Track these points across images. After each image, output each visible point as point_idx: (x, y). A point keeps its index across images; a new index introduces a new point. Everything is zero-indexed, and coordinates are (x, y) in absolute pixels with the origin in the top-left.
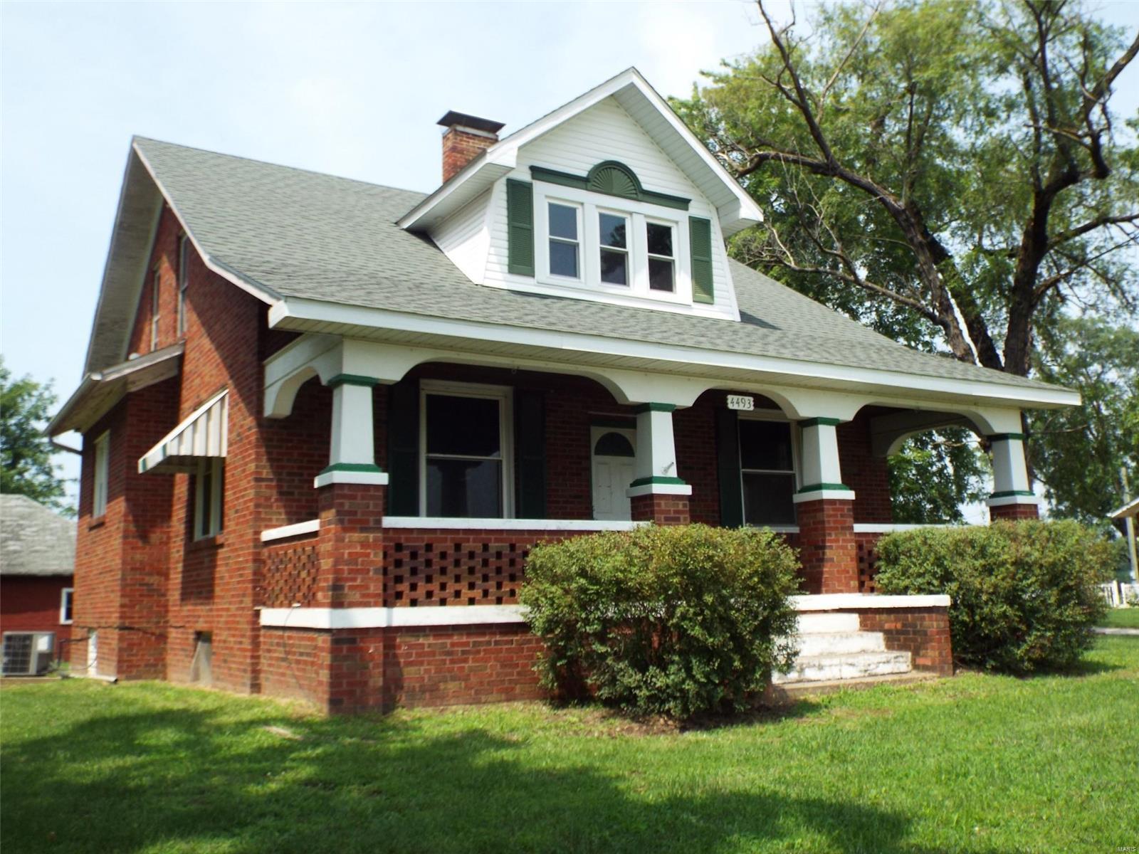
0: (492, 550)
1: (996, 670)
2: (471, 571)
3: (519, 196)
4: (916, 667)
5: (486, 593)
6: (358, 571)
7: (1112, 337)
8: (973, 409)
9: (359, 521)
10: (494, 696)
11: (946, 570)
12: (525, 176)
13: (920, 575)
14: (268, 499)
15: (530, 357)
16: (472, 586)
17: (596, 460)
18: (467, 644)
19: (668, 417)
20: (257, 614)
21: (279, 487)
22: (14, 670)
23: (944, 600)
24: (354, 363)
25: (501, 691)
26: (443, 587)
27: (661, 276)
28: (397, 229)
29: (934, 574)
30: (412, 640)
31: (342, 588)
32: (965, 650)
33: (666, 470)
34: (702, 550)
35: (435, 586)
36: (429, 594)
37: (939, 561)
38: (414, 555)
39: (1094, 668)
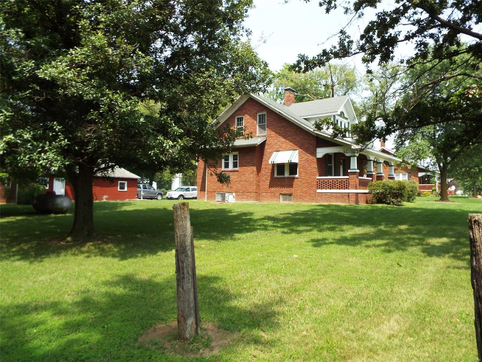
3: (334, 118)
20: (315, 190)
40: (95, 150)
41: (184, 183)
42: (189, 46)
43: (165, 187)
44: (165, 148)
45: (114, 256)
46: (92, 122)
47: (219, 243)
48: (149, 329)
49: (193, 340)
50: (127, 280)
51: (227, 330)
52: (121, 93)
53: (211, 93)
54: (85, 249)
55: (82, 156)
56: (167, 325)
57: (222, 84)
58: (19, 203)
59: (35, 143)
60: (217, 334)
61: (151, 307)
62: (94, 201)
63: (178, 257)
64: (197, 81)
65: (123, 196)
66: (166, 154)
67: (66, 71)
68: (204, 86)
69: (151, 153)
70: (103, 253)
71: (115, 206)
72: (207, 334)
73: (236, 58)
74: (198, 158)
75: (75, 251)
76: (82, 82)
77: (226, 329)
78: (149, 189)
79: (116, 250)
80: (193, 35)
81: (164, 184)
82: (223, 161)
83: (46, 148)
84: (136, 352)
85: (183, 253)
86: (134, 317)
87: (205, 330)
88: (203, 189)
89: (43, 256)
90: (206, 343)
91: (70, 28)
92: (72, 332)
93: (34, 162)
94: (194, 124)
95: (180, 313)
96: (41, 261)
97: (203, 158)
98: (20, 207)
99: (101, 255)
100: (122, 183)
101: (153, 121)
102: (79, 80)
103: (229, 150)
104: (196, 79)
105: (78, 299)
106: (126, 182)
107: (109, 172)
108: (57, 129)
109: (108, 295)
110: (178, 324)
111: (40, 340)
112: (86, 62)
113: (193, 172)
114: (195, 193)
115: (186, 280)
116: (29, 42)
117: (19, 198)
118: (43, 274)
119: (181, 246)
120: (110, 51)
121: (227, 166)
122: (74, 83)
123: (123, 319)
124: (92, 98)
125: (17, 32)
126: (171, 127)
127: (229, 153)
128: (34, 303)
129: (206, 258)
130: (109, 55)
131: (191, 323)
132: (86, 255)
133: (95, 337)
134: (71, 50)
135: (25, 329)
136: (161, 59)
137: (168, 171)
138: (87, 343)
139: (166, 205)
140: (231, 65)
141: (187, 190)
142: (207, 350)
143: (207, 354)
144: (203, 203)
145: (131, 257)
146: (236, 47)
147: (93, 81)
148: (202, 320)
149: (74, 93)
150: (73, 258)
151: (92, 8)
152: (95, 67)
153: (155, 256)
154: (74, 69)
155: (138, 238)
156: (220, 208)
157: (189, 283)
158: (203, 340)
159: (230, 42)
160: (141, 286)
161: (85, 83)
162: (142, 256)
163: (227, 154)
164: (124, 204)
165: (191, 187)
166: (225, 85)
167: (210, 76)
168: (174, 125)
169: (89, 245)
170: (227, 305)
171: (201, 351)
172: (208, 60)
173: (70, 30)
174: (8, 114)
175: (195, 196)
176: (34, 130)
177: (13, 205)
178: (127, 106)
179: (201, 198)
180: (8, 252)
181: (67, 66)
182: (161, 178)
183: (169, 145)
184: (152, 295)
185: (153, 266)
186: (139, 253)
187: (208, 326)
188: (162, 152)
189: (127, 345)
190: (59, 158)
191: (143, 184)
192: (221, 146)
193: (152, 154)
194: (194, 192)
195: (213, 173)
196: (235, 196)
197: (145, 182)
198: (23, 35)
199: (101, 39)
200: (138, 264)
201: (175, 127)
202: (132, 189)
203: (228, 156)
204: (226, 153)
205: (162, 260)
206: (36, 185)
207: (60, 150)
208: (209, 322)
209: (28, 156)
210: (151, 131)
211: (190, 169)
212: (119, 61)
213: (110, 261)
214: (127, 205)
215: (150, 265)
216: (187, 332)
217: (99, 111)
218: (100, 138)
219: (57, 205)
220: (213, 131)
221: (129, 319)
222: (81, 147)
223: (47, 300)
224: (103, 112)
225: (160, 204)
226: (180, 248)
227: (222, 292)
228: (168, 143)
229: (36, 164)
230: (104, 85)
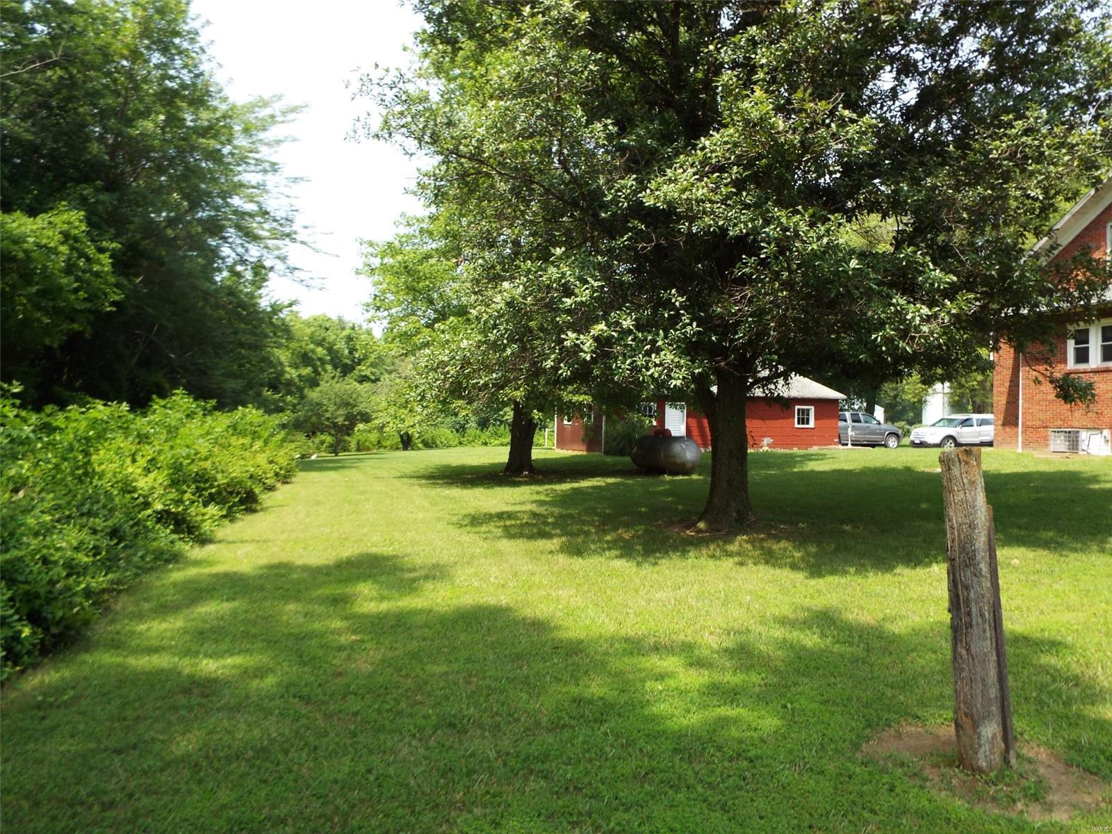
40: (750, 338)
41: (957, 406)
42: (966, 65)
43: (905, 417)
44: (910, 323)
45: (794, 567)
46: (744, 280)
47: (1062, 559)
48: (883, 730)
49: (996, 777)
50: (825, 620)
51: (1091, 773)
52: (806, 210)
53: (1032, 174)
54: (733, 547)
55: (724, 353)
56: (926, 731)
57: (1062, 145)
58: (607, 453)
59: (640, 335)
60: (1063, 777)
61: (886, 685)
62: (750, 451)
63: (954, 575)
64: (992, 150)
65: (807, 439)
66: (913, 338)
67: (693, 185)
68: (1012, 157)
69: (876, 338)
70: (770, 558)
71: (790, 460)
72: (1035, 772)
73: (1104, 70)
74: (996, 341)
75: (714, 550)
76: (723, 202)
77: (1088, 770)
78: (866, 422)
79: (798, 555)
80: (975, 37)
81: (904, 411)
82: (1071, 345)
83: (660, 343)
84: (858, 770)
85: (966, 566)
86: (849, 699)
87: (1030, 761)
88: (1010, 419)
89: (658, 555)
90: (1032, 791)
91: (695, 93)
92: (725, 704)
93: (640, 371)
94: (985, 258)
95: (962, 706)
96: (656, 564)
97: (1010, 340)
98: (609, 459)
99: (767, 562)
100: (803, 410)
101: (878, 263)
102: (717, 198)
103: (1090, 316)
104: (989, 144)
105: (729, 643)
106: (812, 409)
107: (779, 386)
108: (677, 304)
109: (788, 645)
110: (957, 731)
111: (671, 705)
112: (733, 157)
113: (980, 378)
114: (988, 432)
115: (975, 630)
116: (625, 141)
117: (606, 442)
118: (661, 588)
119: (963, 549)
120: (780, 124)
121: (1082, 356)
122: (709, 205)
123: (825, 697)
124: (744, 231)
125: (605, 126)
126: (924, 272)
127: (1089, 322)
128: (652, 641)
129: (1026, 591)
130: (778, 133)
131: (990, 735)
132: (737, 559)
133: (770, 722)
134: (702, 139)
135: (643, 681)
136: (894, 113)
137: (916, 377)
138: (756, 729)
139: (910, 459)
140: (1090, 89)
141: (966, 423)
142: (1035, 808)
143: (1036, 817)
144: (1013, 456)
145: (833, 572)
146: (1101, 37)
147: (744, 194)
148: (1019, 736)
149: (710, 226)
150: (711, 563)
151: (740, 41)
152: (750, 164)
153: (888, 576)
154: (708, 178)
155: (844, 532)
156: (1063, 469)
157: (985, 639)
158: (1024, 783)
159: (1081, 30)
160: (860, 637)
161: (729, 202)
162: (858, 572)
163: (1082, 326)
164: (808, 458)
165: (975, 417)
166: (1074, 146)
167: (1027, 132)
168: (932, 267)
169: (740, 542)
170: (1091, 712)
171: (1020, 806)
172: (1019, 89)
173: (697, 97)
174: (596, 284)
175: (987, 439)
176: (636, 310)
177: (598, 456)
178: (820, 238)
179: (1004, 442)
180: (600, 541)
181: (695, 174)
182: (896, 396)
183: (921, 317)
184: (887, 660)
185: (885, 597)
186: (851, 566)
187: (1037, 753)
188: (904, 334)
189: (836, 751)
190: (682, 362)
191: (851, 412)
192: (1065, 305)
193: (879, 339)
194: (985, 428)
195: (1041, 378)
196: (1109, 437)
197: (856, 407)
198: (616, 129)
199: (761, 103)
200: (850, 590)
201: (935, 270)
202: (826, 422)
203: (1086, 332)
204: (1081, 324)
205: (907, 585)
206: (635, 417)
207: (683, 346)
208: (1038, 746)
209: (629, 361)
210: (874, 286)
211: (975, 370)
212: (800, 142)
213: (787, 577)
214: (817, 460)
215: (877, 595)
216: (981, 755)
217: (758, 255)
218: (761, 314)
219: (674, 457)
220: (1040, 268)
221: (838, 700)
222: (723, 336)
223: (674, 637)
224: (767, 258)
225: (893, 457)
226: (960, 553)
227: (1076, 681)
228: (919, 311)
229: (643, 376)
230: (768, 199)
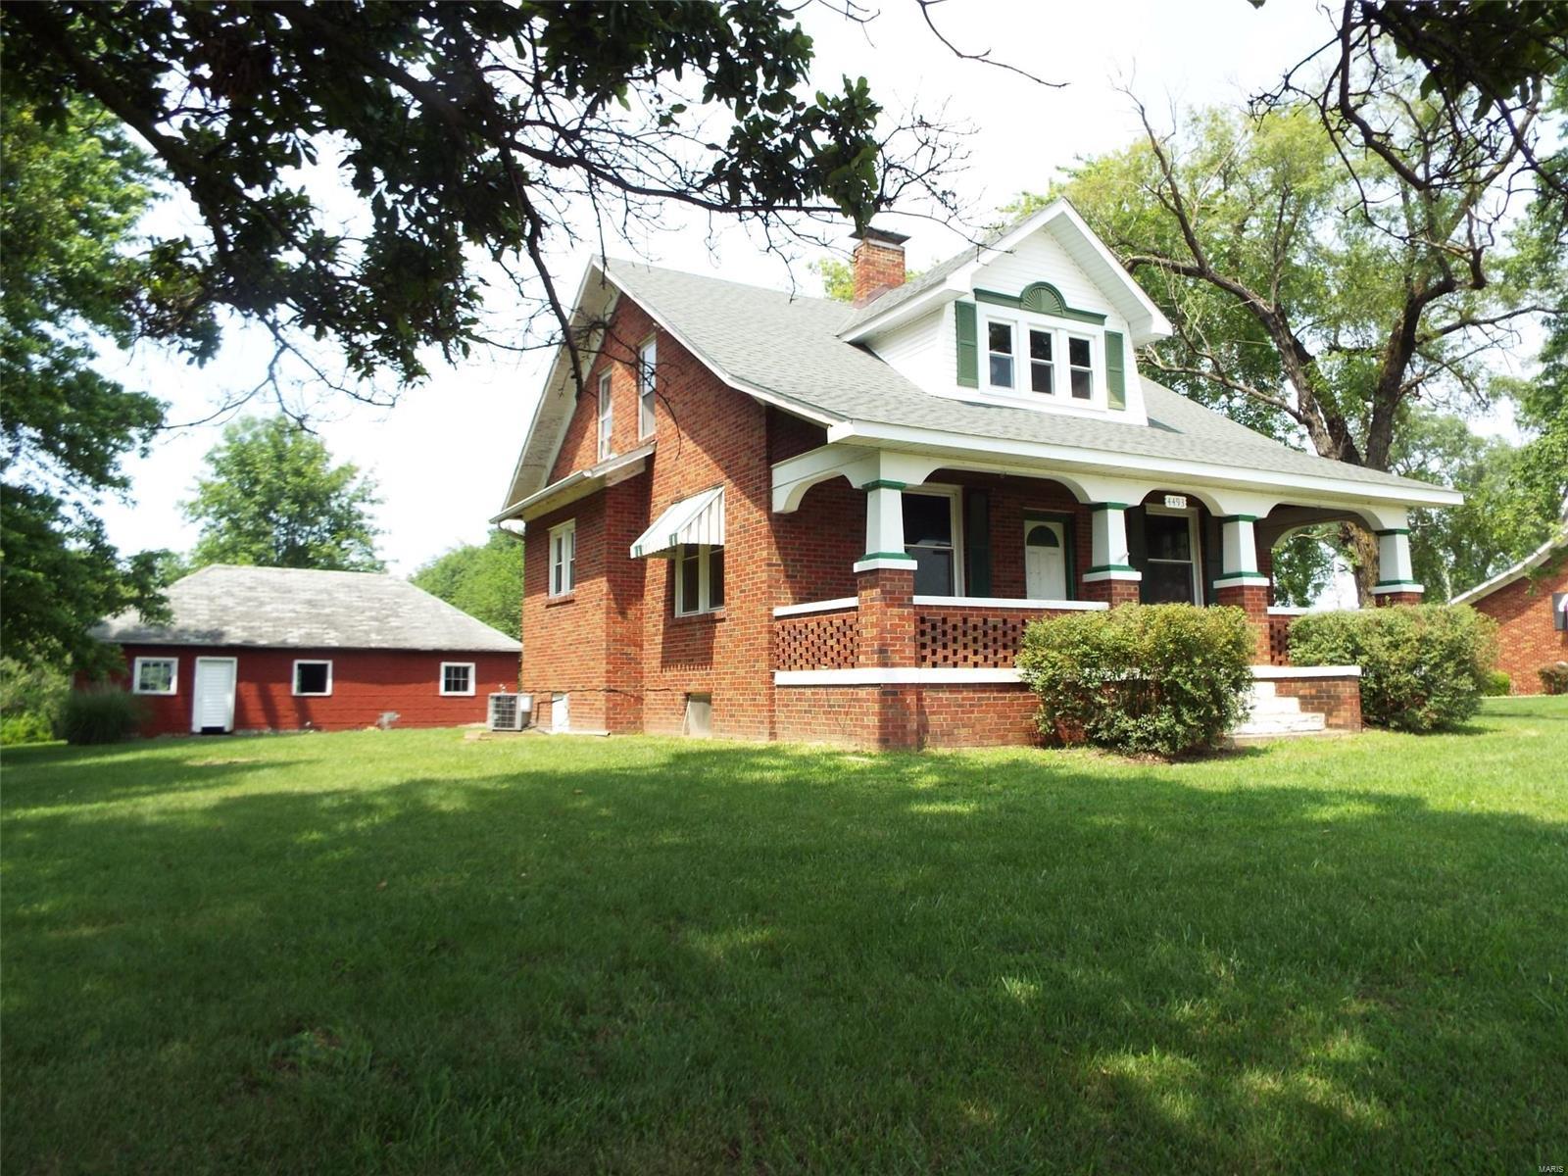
0: (990, 625)
1: (1397, 729)
2: (975, 640)
3: (965, 314)
4: (1329, 726)
5: (986, 658)
6: (897, 639)
7: (1436, 425)
8: (1367, 507)
9: (898, 599)
10: (994, 741)
11: (1357, 645)
12: (970, 299)
13: (1331, 650)
14: (777, 581)
15: (1017, 464)
16: (976, 653)
17: (1028, 549)
18: (973, 699)
19: (1121, 513)
20: (773, 676)
21: (786, 571)
22: (503, 725)
23: (1355, 670)
24: (889, 471)
25: (998, 737)
26: (955, 652)
27: (1081, 385)
28: (839, 342)
29: (1346, 649)
30: (934, 694)
31: (886, 651)
32: (1370, 712)
33: (1120, 559)
34: (1192, 623)
35: (949, 652)
36: (945, 658)
37: (1351, 638)
38: (934, 627)
39: (1470, 731)
65: (460, 712)
82: (553, 562)
100: (457, 669)
106: (472, 666)
163: (558, 533)
195: (533, 615)
196: (568, 708)
202: (494, 688)
204: (557, 529)
